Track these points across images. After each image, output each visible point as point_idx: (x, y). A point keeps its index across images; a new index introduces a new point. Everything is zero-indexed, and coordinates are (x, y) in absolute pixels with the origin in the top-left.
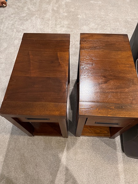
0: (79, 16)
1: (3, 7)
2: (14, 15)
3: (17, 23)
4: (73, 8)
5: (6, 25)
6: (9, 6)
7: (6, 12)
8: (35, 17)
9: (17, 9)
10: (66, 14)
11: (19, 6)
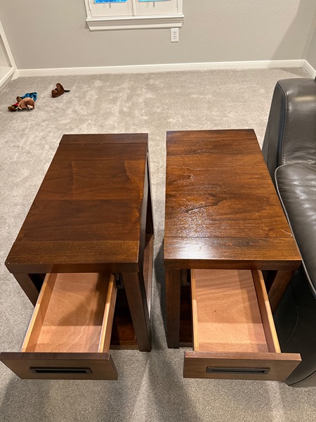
0: (171, 120)
1: (28, 110)
2: (47, 122)
3: (51, 134)
4: (158, 107)
5: (31, 139)
6: (39, 108)
7: (33, 118)
8: (87, 124)
9: (54, 112)
10: (145, 118)
11: (57, 108)
